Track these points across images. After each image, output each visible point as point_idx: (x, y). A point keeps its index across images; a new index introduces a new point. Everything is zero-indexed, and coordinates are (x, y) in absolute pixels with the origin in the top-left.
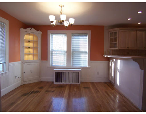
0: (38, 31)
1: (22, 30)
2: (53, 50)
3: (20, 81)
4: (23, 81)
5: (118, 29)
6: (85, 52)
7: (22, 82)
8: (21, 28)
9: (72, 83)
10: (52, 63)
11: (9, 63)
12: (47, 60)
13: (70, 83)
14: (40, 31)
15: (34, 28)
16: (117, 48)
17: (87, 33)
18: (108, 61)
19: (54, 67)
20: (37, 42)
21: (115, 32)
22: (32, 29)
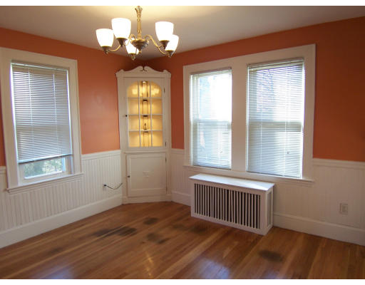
0: (162, 71)
1: (121, 75)
2: (200, 121)
3: (121, 195)
4: (127, 194)
7: (125, 197)
8: (119, 70)
9: (239, 226)
10: (195, 157)
11: (83, 156)
12: (183, 148)
13: (232, 224)
14: (165, 71)
15: (151, 67)
17: (302, 58)
19: (198, 169)
20: (161, 100)
22: (147, 68)
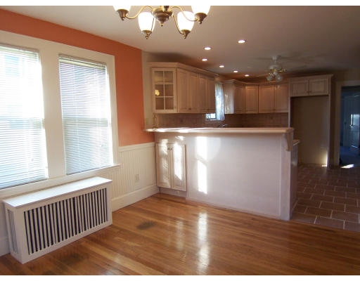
5: (175, 64)
6: (104, 123)
16: (174, 111)
17: (104, 64)
18: (153, 143)
21: (166, 70)
